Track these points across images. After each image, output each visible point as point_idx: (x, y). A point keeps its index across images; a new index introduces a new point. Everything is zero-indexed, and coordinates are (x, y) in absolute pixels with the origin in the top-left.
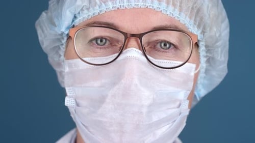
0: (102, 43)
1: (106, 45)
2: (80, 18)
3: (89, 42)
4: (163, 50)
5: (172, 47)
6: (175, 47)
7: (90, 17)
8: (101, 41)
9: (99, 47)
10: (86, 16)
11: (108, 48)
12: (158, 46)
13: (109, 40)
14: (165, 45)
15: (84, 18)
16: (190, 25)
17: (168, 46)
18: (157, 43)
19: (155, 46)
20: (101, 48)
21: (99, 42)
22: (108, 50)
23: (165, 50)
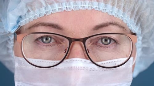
0: (47, 41)
1: (51, 42)
2: (26, 19)
3: (35, 41)
4: (104, 45)
5: (112, 42)
6: (116, 42)
7: (36, 18)
8: (47, 39)
9: (45, 44)
10: (32, 17)
11: (53, 45)
12: (100, 42)
13: (53, 38)
14: (106, 40)
15: (30, 19)
16: (131, 23)
17: (108, 41)
18: (99, 39)
19: (97, 42)
20: (47, 46)
21: (44, 40)
22: (54, 47)
23: (106, 46)
